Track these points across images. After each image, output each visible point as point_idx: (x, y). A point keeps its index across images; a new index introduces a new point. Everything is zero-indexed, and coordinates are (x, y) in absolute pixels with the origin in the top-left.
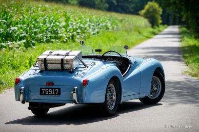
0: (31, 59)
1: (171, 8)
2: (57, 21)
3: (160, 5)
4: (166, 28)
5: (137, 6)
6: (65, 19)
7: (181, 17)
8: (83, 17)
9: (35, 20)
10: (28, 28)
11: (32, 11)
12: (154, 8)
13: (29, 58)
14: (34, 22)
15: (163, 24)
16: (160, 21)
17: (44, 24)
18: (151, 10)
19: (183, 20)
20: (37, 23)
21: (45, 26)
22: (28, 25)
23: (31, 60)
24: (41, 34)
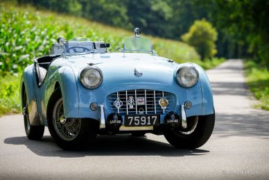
0: (10, 89)
1: (231, 29)
2: (54, 36)
3: (214, 25)
4: (222, 62)
5: (178, 29)
6: (66, 34)
7: (246, 46)
8: (94, 34)
9: (19, 32)
10: (7, 44)
11: (13, 19)
12: (205, 30)
13: (8, 87)
14: (16, 35)
15: (218, 56)
16: (214, 51)
17: (33, 39)
18: (200, 33)
19: (250, 50)
20: (21, 36)
21: (33, 42)
22: (7, 39)
23: (11, 91)
24: (28, 55)
